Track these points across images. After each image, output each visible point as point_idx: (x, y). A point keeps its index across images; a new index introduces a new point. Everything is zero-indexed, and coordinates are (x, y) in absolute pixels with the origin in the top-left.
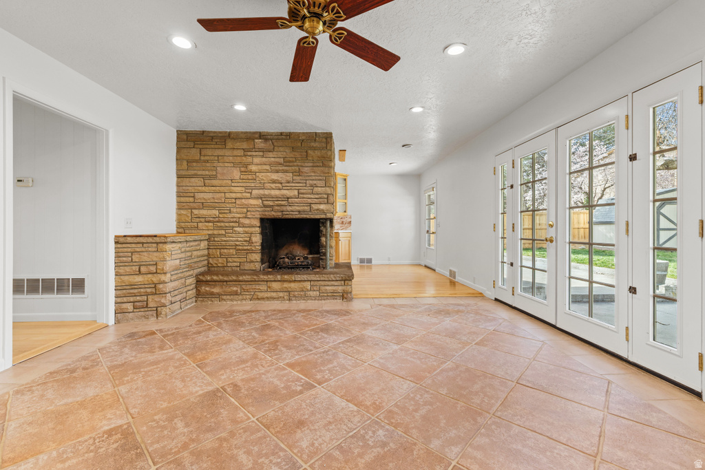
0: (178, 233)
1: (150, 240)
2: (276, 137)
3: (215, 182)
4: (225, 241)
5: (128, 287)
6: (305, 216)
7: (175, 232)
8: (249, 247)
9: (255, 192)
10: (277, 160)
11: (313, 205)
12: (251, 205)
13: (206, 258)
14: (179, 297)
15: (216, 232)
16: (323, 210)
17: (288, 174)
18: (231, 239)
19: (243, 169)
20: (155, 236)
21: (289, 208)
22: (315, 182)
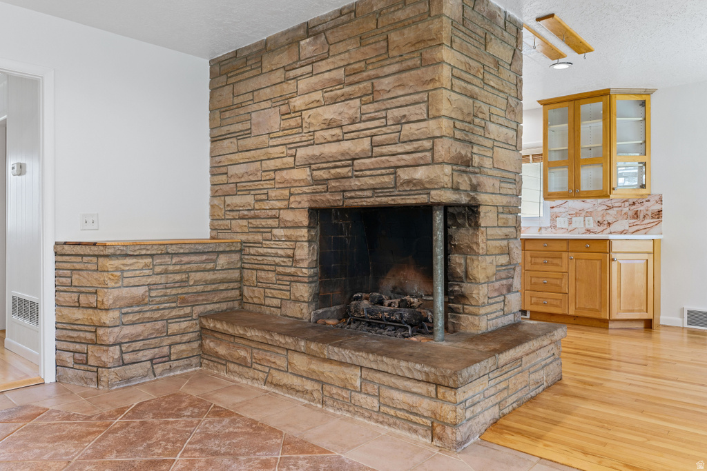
0: (212, 238)
1: (87, 250)
2: (332, 24)
3: (249, 142)
4: (263, 255)
5: (68, 327)
6: (384, 200)
7: (209, 237)
8: (292, 270)
9: (302, 152)
10: (335, 74)
11: (400, 172)
12: (296, 181)
13: (236, 285)
14: (149, 354)
15: (251, 237)
16: (420, 182)
17: (351, 103)
18: (269, 250)
19: (284, 109)
20: (95, 244)
21: (355, 183)
22: (404, 111)
